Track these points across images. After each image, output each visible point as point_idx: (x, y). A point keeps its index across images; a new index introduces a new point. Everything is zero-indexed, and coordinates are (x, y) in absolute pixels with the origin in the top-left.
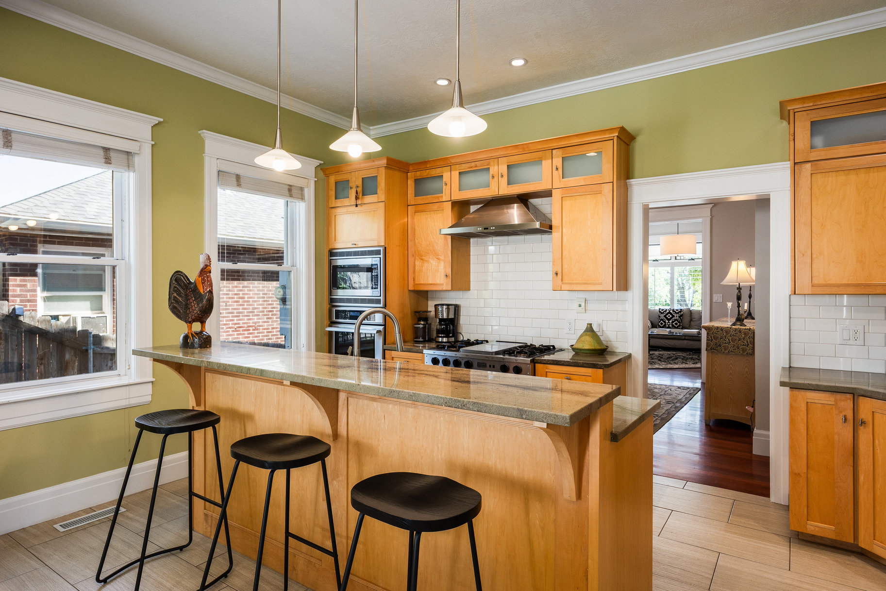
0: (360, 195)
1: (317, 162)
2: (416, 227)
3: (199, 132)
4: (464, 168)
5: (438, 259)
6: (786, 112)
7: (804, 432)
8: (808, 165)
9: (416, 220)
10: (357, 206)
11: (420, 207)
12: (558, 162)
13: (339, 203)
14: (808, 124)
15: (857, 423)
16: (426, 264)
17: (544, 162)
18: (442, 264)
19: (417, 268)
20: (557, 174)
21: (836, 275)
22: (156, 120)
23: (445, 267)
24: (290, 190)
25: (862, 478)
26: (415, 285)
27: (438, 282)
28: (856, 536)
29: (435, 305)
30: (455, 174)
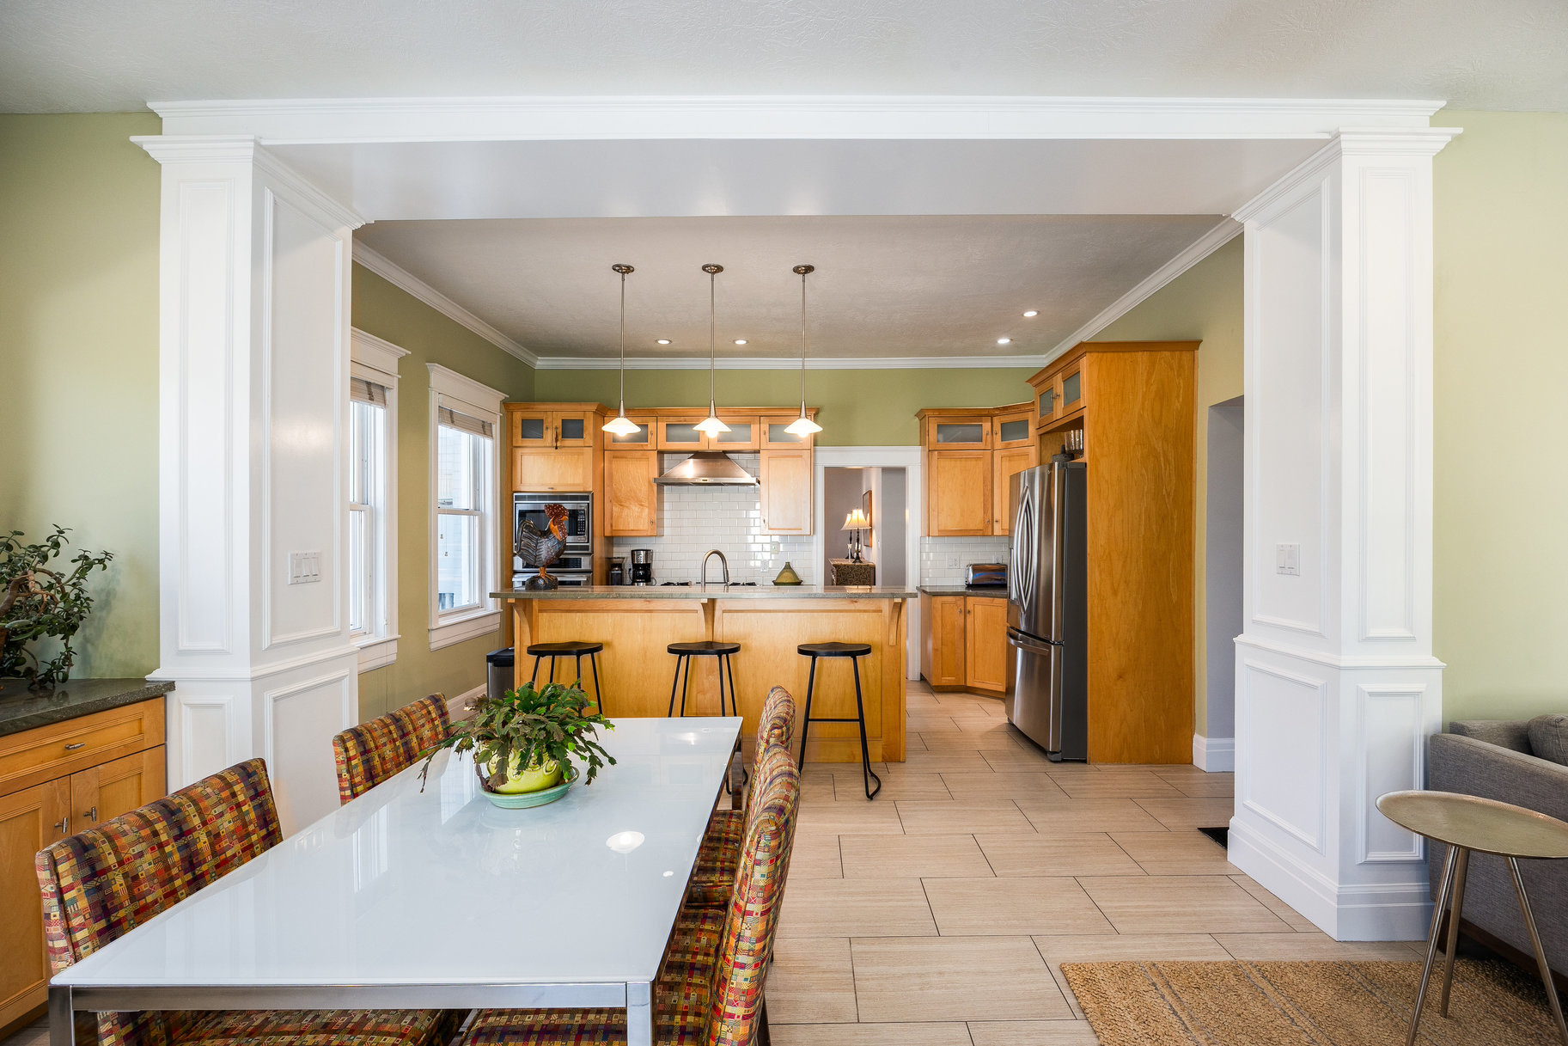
0: (560, 437)
1: (502, 396)
2: (614, 473)
3: (427, 364)
4: (672, 420)
5: (642, 505)
6: (922, 415)
7: (940, 622)
8: (936, 452)
9: (614, 466)
10: (556, 448)
11: (618, 454)
12: (765, 427)
13: (528, 442)
14: (936, 426)
15: (966, 612)
16: (626, 511)
17: (752, 426)
18: (646, 510)
19: (614, 514)
20: (765, 438)
21: (951, 525)
22: (404, 352)
23: (649, 513)
24: (483, 426)
25: (968, 645)
26: (612, 530)
27: (641, 527)
28: (965, 682)
29: (632, 551)
30: (662, 426)
